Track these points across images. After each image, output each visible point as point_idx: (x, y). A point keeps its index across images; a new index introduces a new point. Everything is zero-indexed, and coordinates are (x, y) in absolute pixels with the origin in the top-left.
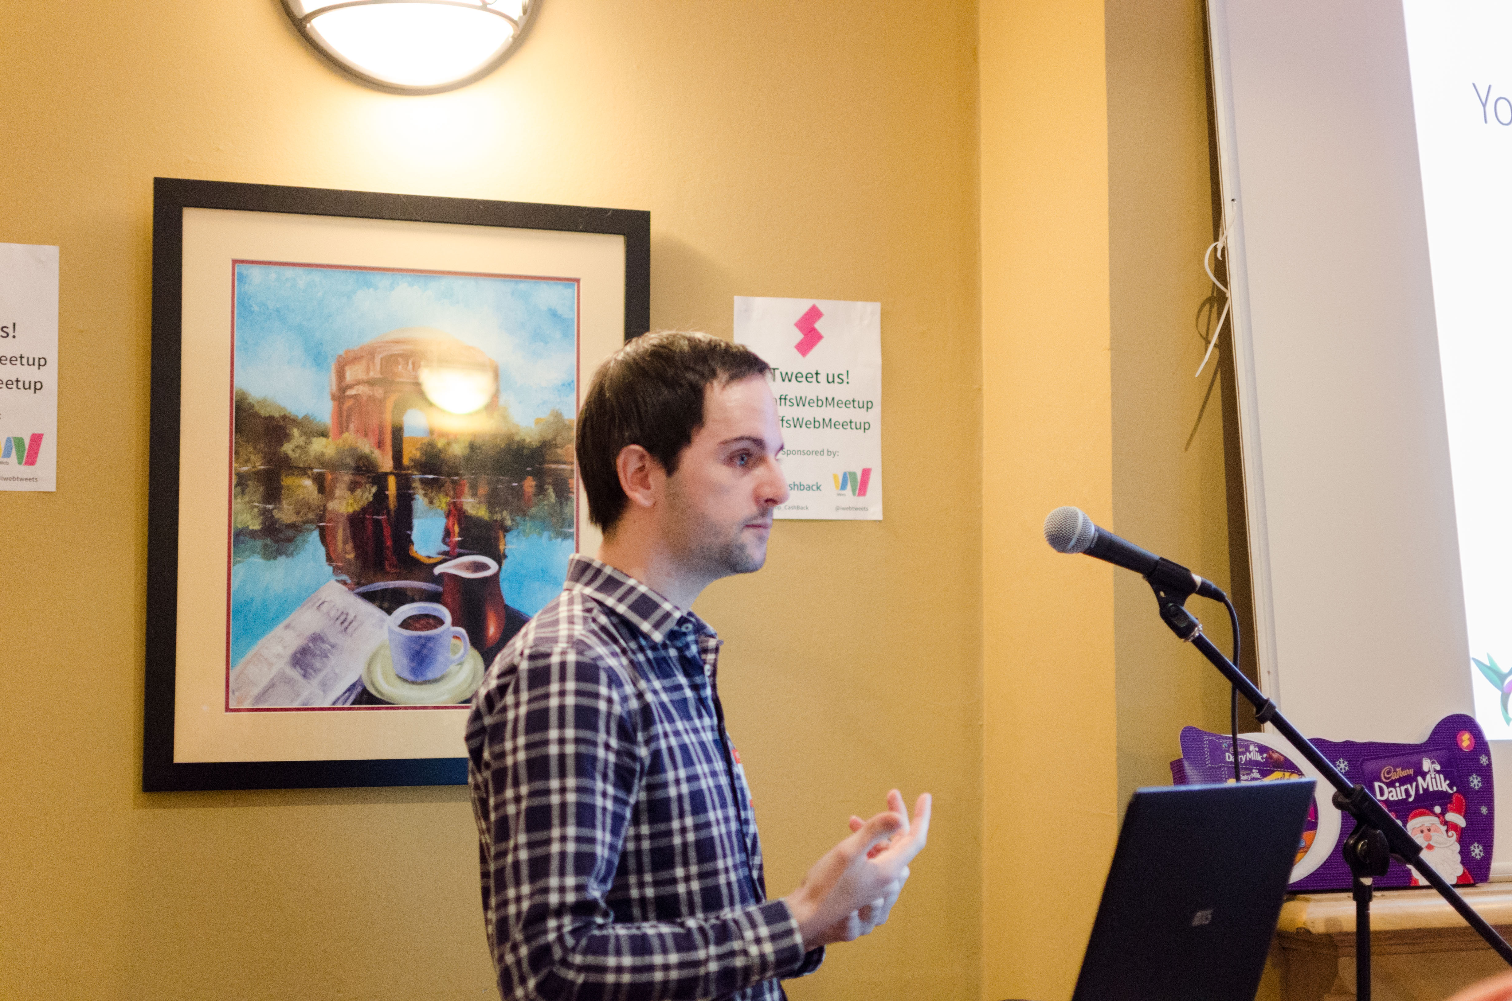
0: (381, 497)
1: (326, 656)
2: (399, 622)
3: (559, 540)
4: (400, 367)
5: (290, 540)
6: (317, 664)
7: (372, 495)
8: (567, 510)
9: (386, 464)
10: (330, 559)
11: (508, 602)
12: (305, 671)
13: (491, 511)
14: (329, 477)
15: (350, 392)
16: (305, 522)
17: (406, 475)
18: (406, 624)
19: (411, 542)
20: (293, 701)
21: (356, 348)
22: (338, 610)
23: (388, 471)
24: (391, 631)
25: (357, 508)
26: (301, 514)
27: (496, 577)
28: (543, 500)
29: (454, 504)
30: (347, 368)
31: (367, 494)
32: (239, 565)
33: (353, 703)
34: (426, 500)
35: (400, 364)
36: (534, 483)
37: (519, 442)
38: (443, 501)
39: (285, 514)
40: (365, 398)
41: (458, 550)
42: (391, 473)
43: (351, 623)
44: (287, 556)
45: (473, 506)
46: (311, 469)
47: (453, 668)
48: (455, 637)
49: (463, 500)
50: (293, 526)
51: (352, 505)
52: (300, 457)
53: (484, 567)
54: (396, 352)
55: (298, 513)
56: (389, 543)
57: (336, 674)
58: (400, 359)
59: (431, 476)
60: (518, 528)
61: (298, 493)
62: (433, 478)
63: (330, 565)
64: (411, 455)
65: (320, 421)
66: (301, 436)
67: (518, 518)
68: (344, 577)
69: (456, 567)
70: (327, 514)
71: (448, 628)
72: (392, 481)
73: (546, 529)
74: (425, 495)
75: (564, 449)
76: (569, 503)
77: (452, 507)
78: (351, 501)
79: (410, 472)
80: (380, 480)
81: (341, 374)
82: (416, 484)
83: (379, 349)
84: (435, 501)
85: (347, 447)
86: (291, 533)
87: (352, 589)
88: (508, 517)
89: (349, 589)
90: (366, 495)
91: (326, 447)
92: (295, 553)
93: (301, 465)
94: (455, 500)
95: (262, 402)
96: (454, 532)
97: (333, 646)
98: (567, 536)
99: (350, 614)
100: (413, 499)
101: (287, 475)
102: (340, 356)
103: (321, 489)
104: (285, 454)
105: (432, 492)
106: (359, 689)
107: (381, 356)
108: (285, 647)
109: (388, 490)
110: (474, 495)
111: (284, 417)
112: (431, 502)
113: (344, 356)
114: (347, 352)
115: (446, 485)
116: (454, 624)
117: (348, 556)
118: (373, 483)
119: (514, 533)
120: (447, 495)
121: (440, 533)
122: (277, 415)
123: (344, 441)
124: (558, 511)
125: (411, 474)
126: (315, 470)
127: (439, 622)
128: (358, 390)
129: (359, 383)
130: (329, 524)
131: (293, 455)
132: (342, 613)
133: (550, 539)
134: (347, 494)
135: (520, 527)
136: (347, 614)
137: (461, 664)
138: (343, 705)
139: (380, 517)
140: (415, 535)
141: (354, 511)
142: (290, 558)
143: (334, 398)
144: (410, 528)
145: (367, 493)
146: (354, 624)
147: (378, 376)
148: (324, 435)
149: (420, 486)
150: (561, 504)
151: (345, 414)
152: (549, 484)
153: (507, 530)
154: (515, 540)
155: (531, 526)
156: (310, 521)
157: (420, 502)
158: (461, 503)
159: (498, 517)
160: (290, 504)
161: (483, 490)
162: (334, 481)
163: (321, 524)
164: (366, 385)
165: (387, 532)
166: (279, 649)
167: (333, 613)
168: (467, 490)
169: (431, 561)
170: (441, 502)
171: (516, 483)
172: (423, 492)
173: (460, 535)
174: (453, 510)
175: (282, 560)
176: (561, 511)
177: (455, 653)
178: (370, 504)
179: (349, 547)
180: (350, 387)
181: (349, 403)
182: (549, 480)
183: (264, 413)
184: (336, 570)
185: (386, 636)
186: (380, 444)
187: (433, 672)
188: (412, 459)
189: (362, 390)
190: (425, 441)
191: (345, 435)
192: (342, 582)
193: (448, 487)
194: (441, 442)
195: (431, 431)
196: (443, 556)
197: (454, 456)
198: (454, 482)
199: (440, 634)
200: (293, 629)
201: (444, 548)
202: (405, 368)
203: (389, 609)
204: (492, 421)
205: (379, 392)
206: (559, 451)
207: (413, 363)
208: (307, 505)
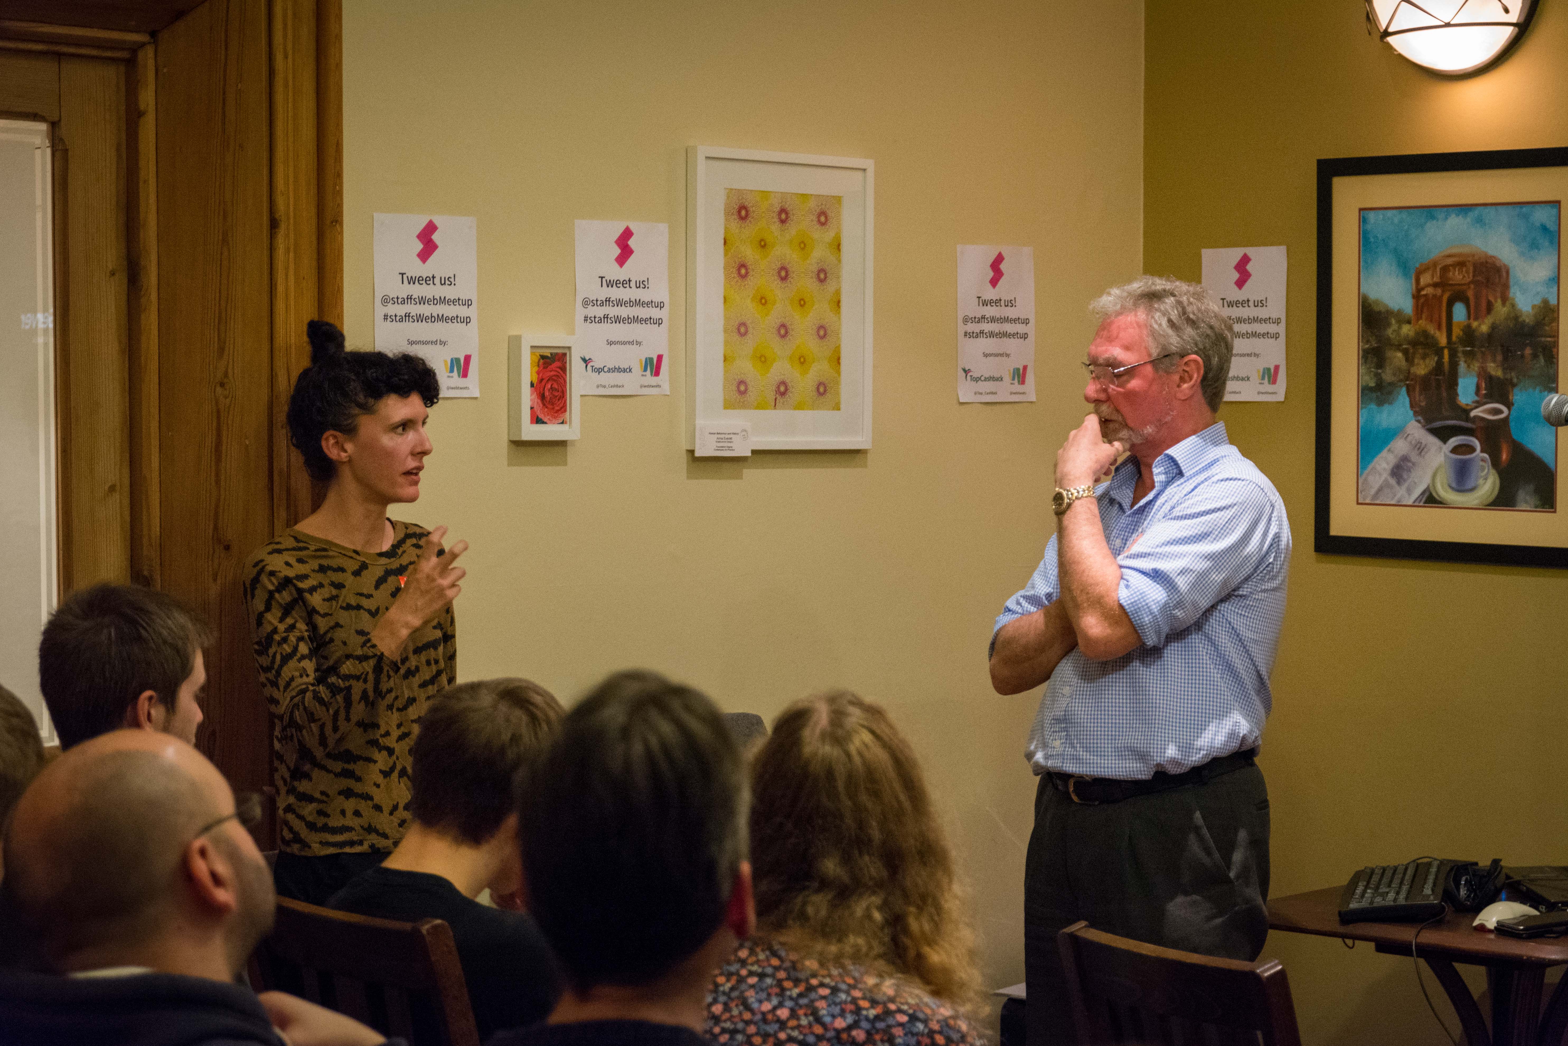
0: (1440, 363)
1: (1410, 471)
2: (1451, 449)
4: (1451, 273)
5: (1390, 393)
6: (1405, 476)
7: (1435, 362)
8: (1551, 370)
9: (1443, 341)
10: (1412, 406)
11: (1515, 437)
12: (1398, 480)
13: (1504, 372)
14: (1411, 350)
15: (1423, 293)
16: (1398, 381)
17: (1454, 348)
18: (1455, 450)
19: (1457, 395)
20: (1392, 499)
21: (1426, 262)
22: (1416, 440)
23: (1444, 345)
24: (1445, 455)
25: (1426, 371)
27: (1507, 419)
28: (1536, 363)
29: (1482, 367)
30: (1421, 276)
31: (1431, 362)
32: (1364, 410)
33: (1425, 503)
34: (1466, 365)
35: (1451, 271)
36: (1531, 351)
37: (1522, 323)
38: (1476, 366)
39: (1388, 376)
40: (1431, 296)
41: (1485, 400)
42: (1445, 347)
43: (1423, 450)
45: (1494, 369)
46: (1401, 345)
47: (1481, 481)
48: (1483, 460)
49: (1488, 365)
50: (1391, 384)
51: (1424, 370)
52: (1395, 338)
53: (1499, 412)
54: (1448, 263)
55: (1395, 375)
56: (1445, 396)
57: (1415, 483)
58: (1451, 268)
59: (1469, 349)
60: (1522, 384)
61: (1394, 361)
63: (1412, 410)
64: (1458, 334)
65: (1406, 313)
66: (1396, 323)
67: (1520, 377)
68: (1420, 418)
69: (1484, 411)
70: (1410, 376)
71: (1479, 454)
72: (1446, 352)
73: (1539, 385)
74: (1465, 362)
75: (1550, 326)
76: (1553, 366)
77: (1481, 369)
78: (1423, 367)
79: (1456, 345)
80: (1439, 352)
81: (1418, 281)
82: (1460, 355)
83: (1438, 262)
84: (1471, 366)
85: (1421, 330)
86: (1390, 389)
87: (1424, 426)
88: (1515, 377)
89: (1422, 426)
91: (1409, 330)
93: (1396, 343)
94: (1483, 365)
95: (1377, 302)
96: (1482, 386)
97: (1414, 464)
99: (1423, 443)
100: (1458, 365)
101: (1388, 350)
102: (1417, 268)
103: (1407, 360)
104: (1387, 336)
105: (1469, 360)
106: (1428, 494)
107: (1440, 266)
108: (1388, 463)
109: (1444, 359)
110: (1494, 361)
111: (1387, 311)
112: (1469, 366)
113: (1420, 268)
114: (1421, 265)
115: (1477, 355)
116: (1482, 451)
117: (1420, 405)
118: (1436, 355)
120: (1478, 361)
122: (1383, 310)
123: (1420, 326)
124: (1546, 372)
125: (1457, 347)
126: (1404, 346)
127: (1472, 449)
128: (1427, 291)
129: (1429, 285)
130: (1411, 383)
131: (1391, 337)
132: (1419, 442)
133: (1541, 392)
134: (1421, 362)
136: (1421, 443)
137: (1486, 479)
138: (1420, 503)
139: (1439, 378)
140: (1460, 390)
141: (1425, 374)
143: (1414, 297)
144: (1457, 384)
146: (1425, 450)
147: (1438, 280)
148: (1409, 322)
149: (1463, 356)
150: (1548, 367)
151: (1420, 308)
152: (1540, 352)
153: (1514, 385)
155: (1528, 383)
156: (1401, 381)
157: (1462, 366)
158: (1486, 366)
159: (1508, 376)
160: (1390, 369)
161: (1499, 358)
162: (1414, 353)
163: (1408, 382)
164: (1432, 287)
165: (1444, 388)
166: (1384, 465)
167: (1414, 442)
168: (1489, 358)
169: (1468, 407)
170: (1474, 367)
171: (1519, 352)
172: (1464, 360)
173: (1485, 389)
174: (1482, 373)
176: (1548, 371)
177: (1483, 470)
178: (1433, 368)
179: (1422, 398)
180: (1423, 289)
181: (1422, 300)
182: (1540, 350)
183: (1376, 308)
184: (1416, 413)
185: (1443, 458)
186: (1439, 328)
187: (1470, 484)
188: (1457, 337)
189: (1429, 291)
190: (1465, 324)
191: (1420, 322)
192: (1419, 421)
193: (1479, 356)
194: (1475, 324)
195: (1469, 317)
196: (1475, 405)
197: (1482, 334)
198: (1482, 352)
199: (1475, 458)
200: (1392, 452)
201: (1476, 398)
202: (1454, 274)
203: (1445, 440)
204: (1505, 309)
205: (1439, 291)
206: (1547, 328)
207: (1459, 271)
208: (1400, 369)
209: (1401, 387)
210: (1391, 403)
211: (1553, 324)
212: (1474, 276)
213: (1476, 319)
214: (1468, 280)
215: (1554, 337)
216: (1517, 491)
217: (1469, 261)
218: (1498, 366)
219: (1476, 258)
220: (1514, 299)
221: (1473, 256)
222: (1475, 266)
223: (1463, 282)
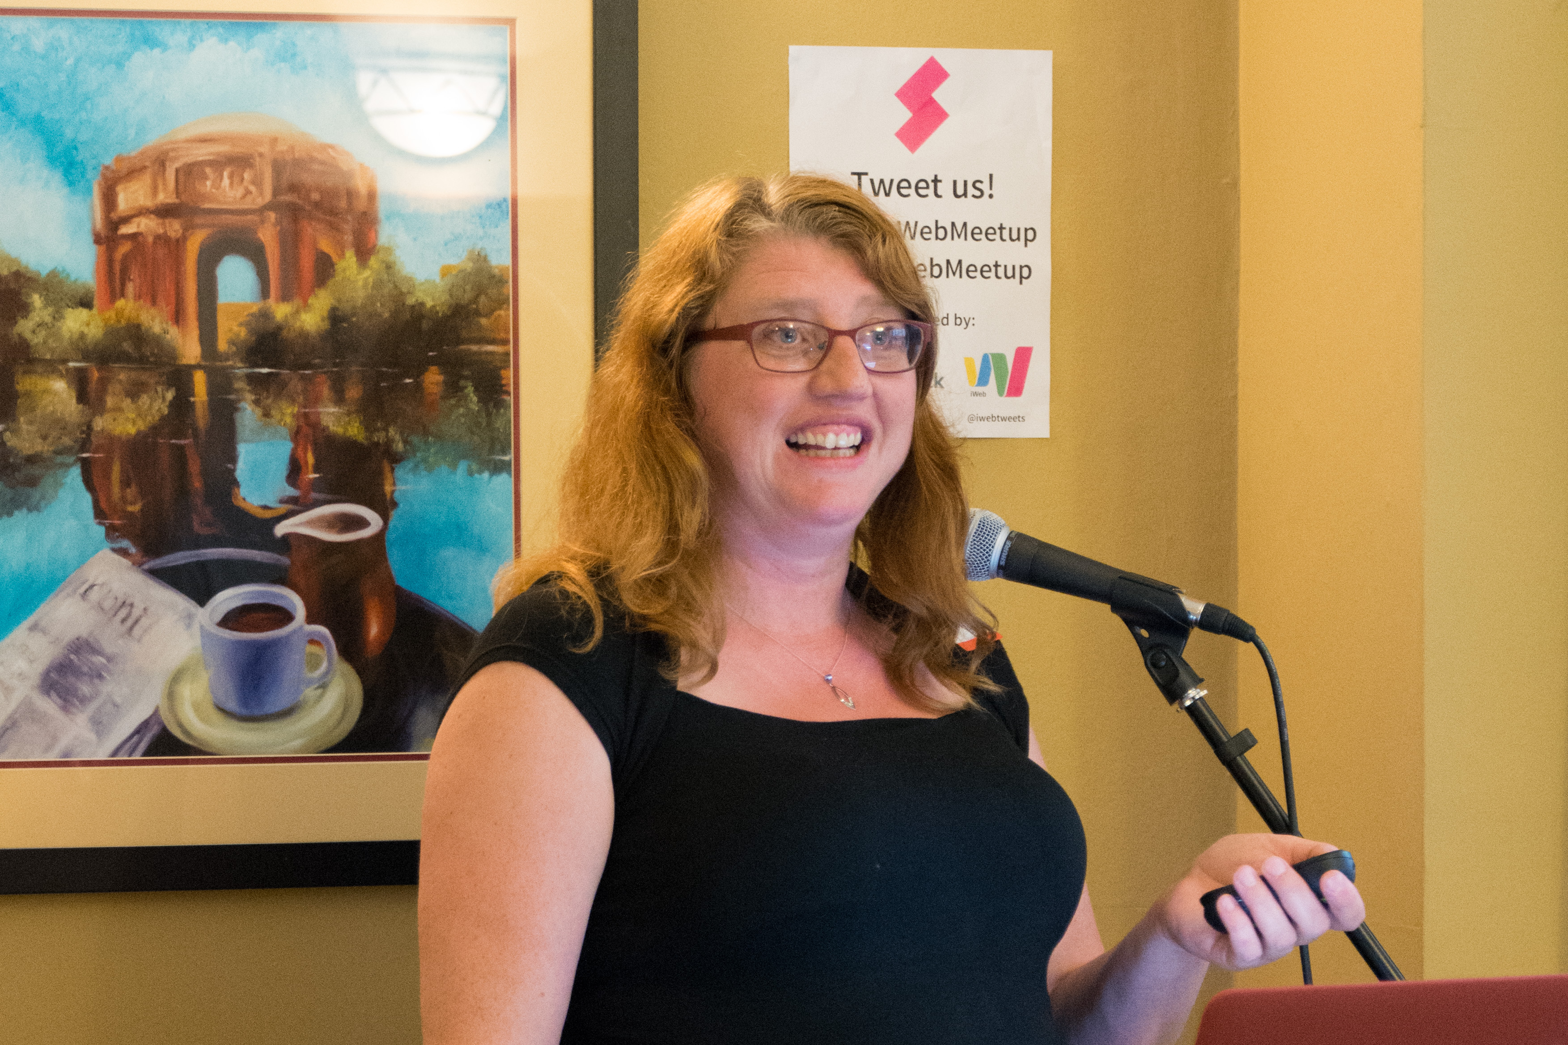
1: (100, 676)
2: (219, 617)
3: (486, 475)
4: (208, 183)
5: (33, 482)
6: (85, 689)
7: (167, 403)
8: (499, 424)
9: (190, 351)
10: (100, 514)
12: (65, 700)
13: (369, 427)
14: (95, 375)
15: (125, 230)
16: (58, 453)
17: (224, 368)
18: (231, 620)
19: (235, 483)
21: (133, 154)
22: (116, 598)
23: (193, 362)
24: (203, 634)
25: (142, 426)
26: (50, 439)
27: (380, 537)
28: (457, 406)
29: (306, 415)
30: (120, 189)
31: (158, 404)
33: (144, 755)
34: (259, 411)
35: (206, 178)
36: (440, 378)
37: (413, 307)
38: (287, 412)
39: (24, 439)
40: (150, 239)
41: (314, 495)
42: (198, 367)
43: (136, 622)
44: (30, 510)
45: (338, 419)
46: (64, 361)
47: (310, 692)
48: (312, 642)
49: (321, 410)
50: (37, 459)
51: (134, 423)
52: (45, 342)
53: (357, 522)
54: (201, 159)
55: (44, 438)
56: (197, 484)
57: (115, 705)
58: (208, 170)
59: (265, 370)
60: (415, 456)
61: (44, 402)
62: (269, 375)
63: (100, 524)
64: (230, 335)
65: (76, 280)
66: (46, 306)
67: (415, 439)
68: (125, 543)
69: (310, 523)
70: (93, 439)
71: (301, 628)
72: (200, 380)
73: (464, 457)
74: (257, 402)
75: (493, 318)
76: (502, 411)
77: (302, 420)
78: (132, 416)
79: (230, 363)
80: (180, 379)
81: (109, 199)
82: (239, 385)
83: (171, 154)
84: (273, 412)
85: (123, 323)
86: (35, 470)
87: (138, 564)
88: (397, 437)
89: (134, 564)
90: (156, 406)
91: (87, 324)
92: (43, 504)
93: (48, 357)
94: (307, 410)
96: (306, 462)
97: (109, 659)
98: (498, 468)
99: (136, 604)
100: (236, 409)
101: (25, 373)
102: (107, 168)
103: (82, 397)
104: (20, 336)
105: (267, 398)
106: (155, 730)
107: (177, 165)
108: (31, 662)
109: (193, 395)
110: (339, 398)
111: (18, 275)
112: (267, 414)
113: (114, 168)
114: (119, 159)
115: (291, 386)
116: (311, 620)
117: (130, 508)
118: (169, 385)
119: (409, 464)
120: (293, 401)
121: (282, 468)
123: (119, 313)
124: (484, 424)
125: (233, 367)
126: (71, 364)
128: (138, 226)
129: (142, 212)
130: (97, 456)
131: (36, 340)
132: (124, 603)
133: (471, 474)
134: (126, 402)
135: (418, 454)
136: (132, 605)
137: (324, 686)
138: (130, 755)
139: (182, 442)
140: (242, 470)
141: (139, 433)
142: (35, 513)
143: (98, 240)
144: (233, 459)
145: (160, 401)
146: (144, 622)
147: (172, 199)
148: (85, 303)
149: (248, 388)
150: (489, 415)
151: (117, 267)
152: (466, 378)
153: (395, 459)
154: (410, 477)
155: (436, 453)
156: (65, 451)
158: (317, 413)
159: (380, 437)
160: (31, 423)
161: (354, 392)
162: (104, 383)
163: (85, 455)
164: (152, 216)
165: (194, 467)
166: (21, 664)
167: (108, 604)
168: (326, 391)
169: (268, 514)
170: (283, 414)
171: (409, 378)
172: (253, 397)
173: (316, 469)
174: (306, 430)
175: (20, 516)
176: (489, 424)
177: (315, 666)
178: (163, 418)
179: (131, 492)
180: (126, 220)
181: (124, 248)
182: (466, 373)
184: (112, 532)
185: (197, 641)
186: (178, 317)
187: (278, 701)
188: (232, 342)
189: (145, 225)
190: (255, 309)
191: (120, 303)
192: (123, 552)
193: (295, 385)
194: (281, 311)
195: (265, 293)
196: (290, 507)
197: (304, 335)
198: (303, 378)
199: (288, 637)
200: (44, 632)
201: (291, 492)
202: (217, 185)
203: (201, 596)
204: (367, 273)
205: (174, 228)
206: (484, 321)
207: (231, 177)
208: (59, 423)
209: (68, 466)
210: (34, 508)
211: (502, 312)
212: (276, 192)
213: (285, 297)
214: (260, 202)
215: (505, 342)
216: (411, 713)
217: (261, 155)
218: (349, 414)
219: (282, 147)
220: (389, 250)
221: (274, 141)
222: (278, 167)
223: (247, 205)
